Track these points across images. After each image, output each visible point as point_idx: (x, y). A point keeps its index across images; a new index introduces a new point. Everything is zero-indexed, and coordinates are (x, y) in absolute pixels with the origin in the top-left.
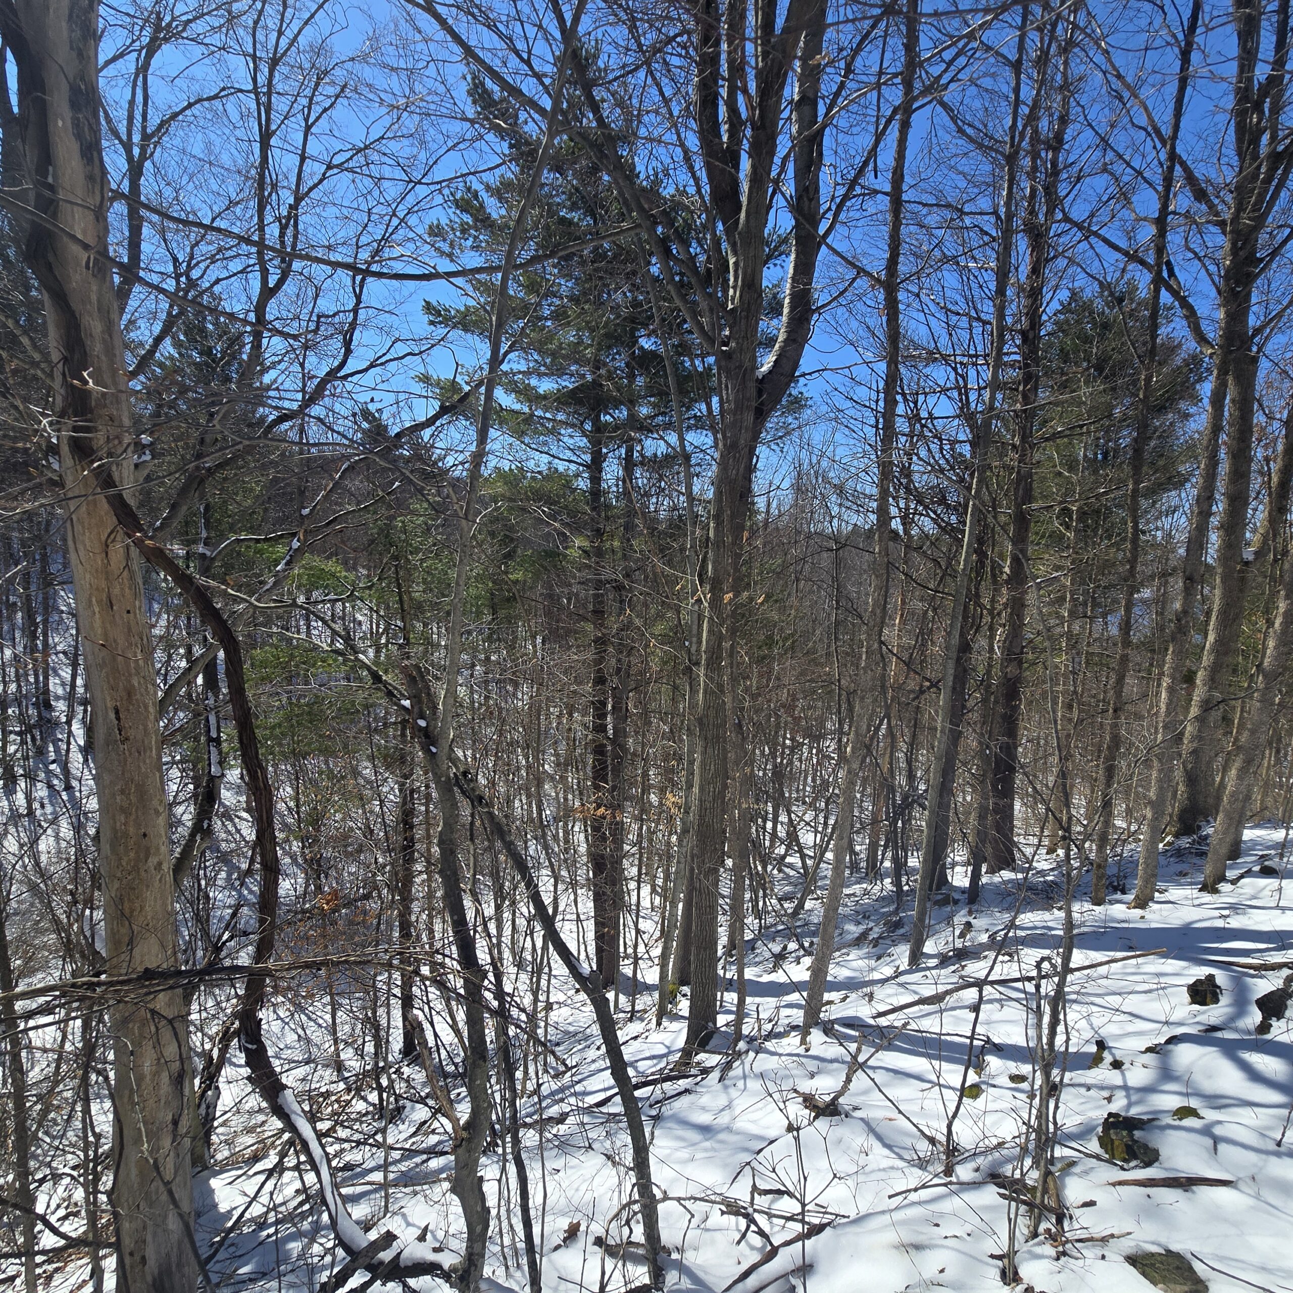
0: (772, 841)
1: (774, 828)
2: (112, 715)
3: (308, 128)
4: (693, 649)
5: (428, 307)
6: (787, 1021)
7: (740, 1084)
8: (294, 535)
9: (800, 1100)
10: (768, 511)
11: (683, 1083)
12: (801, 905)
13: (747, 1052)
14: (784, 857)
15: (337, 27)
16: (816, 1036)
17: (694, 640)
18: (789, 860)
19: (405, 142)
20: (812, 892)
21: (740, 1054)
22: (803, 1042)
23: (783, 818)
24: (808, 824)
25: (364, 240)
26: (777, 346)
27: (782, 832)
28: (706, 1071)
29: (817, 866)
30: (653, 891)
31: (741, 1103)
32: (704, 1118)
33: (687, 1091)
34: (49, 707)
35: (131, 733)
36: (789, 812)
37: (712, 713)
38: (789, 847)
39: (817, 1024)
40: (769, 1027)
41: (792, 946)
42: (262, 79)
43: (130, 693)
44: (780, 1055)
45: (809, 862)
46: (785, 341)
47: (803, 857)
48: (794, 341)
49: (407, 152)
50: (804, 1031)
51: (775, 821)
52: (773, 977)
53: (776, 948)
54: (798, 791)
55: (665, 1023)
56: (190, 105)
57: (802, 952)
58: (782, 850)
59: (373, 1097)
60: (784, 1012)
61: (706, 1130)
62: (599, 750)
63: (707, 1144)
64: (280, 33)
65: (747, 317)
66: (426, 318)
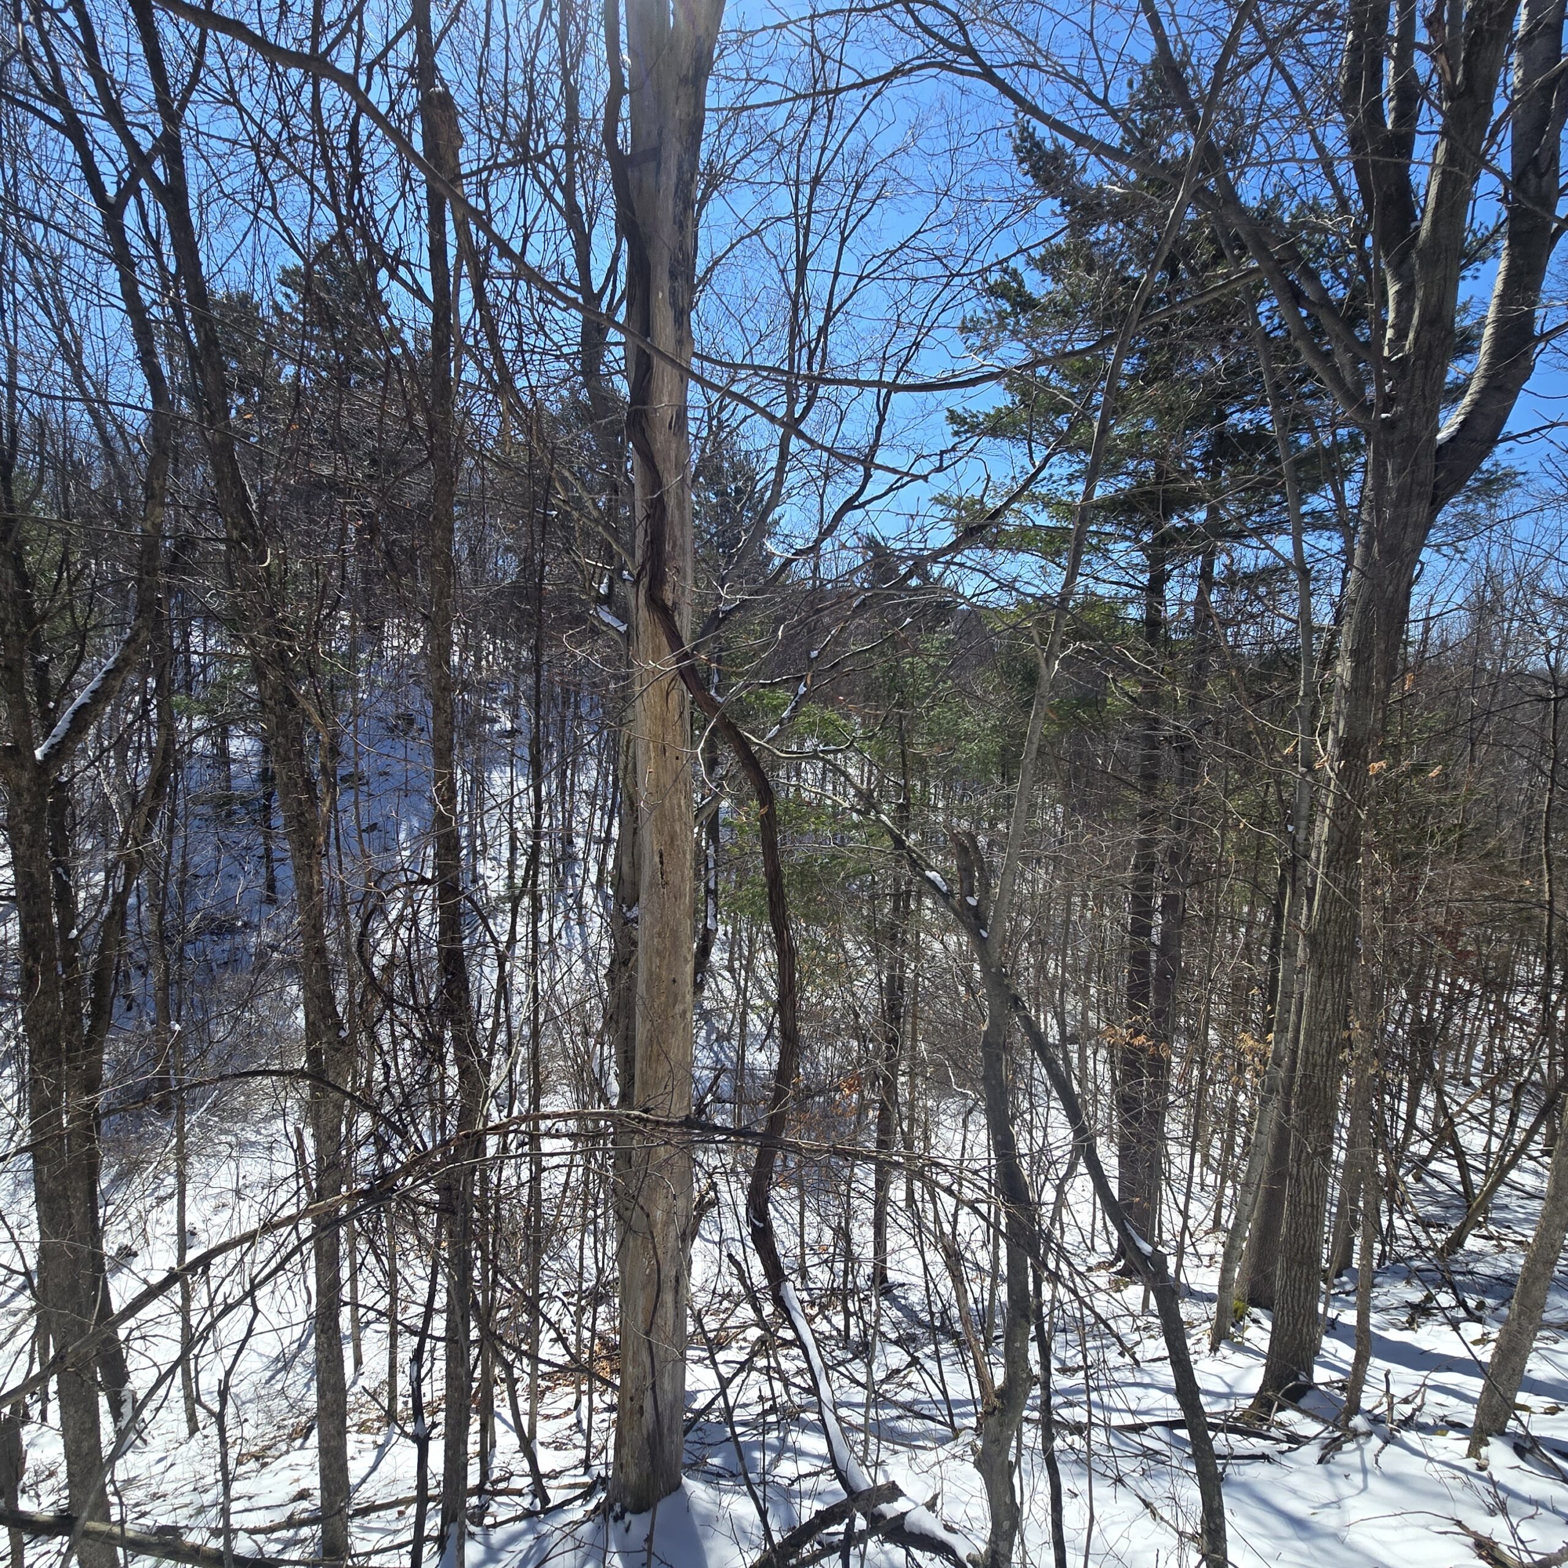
0: (1407, 1132)
1: (1411, 1114)
2: (657, 859)
3: (844, 240)
4: (1301, 837)
5: (953, 417)
6: (1440, 1412)
7: (1357, 1479)
8: (801, 679)
9: (1470, 1541)
10: (1424, 641)
11: (1257, 1445)
12: (1457, 1241)
13: (1369, 1434)
14: (1426, 1160)
15: (884, 125)
16: (1498, 1454)
17: (1303, 823)
18: (1434, 1166)
19: (943, 230)
20: (1480, 1225)
21: (1355, 1434)
22: (1473, 1452)
23: (1429, 1100)
24: (1474, 1117)
25: (891, 350)
26: (1467, 400)
27: (1423, 1120)
28: (1296, 1440)
29: (1493, 1188)
30: (1205, 1163)
31: (1358, 1508)
32: (1298, 1508)
33: (1264, 1457)
34: (571, 843)
35: (671, 878)
36: (1441, 1093)
37: (1333, 929)
38: (1436, 1146)
39: (1501, 1433)
40: (1407, 1410)
41: (1445, 1299)
42: (803, 202)
43: (673, 838)
44: (1431, 1460)
45: (1476, 1179)
46: (1482, 391)
47: (1464, 1167)
48: (1499, 388)
49: (944, 241)
50: (1478, 1437)
51: (1414, 1102)
52: (1407, 1337)
53: (1416, 1296)
54: (1455, 1062)
55: (1224, 1350)
56: (732, 246)
57: (1462, 1313)
58: (1424, 1149)
59: (839, 1321)
60: (1433, 1397)
61: (1298, 1524)
62: (1139, 959)
63: (1302, 1546)
64: (823, 149)
65: (1426, 367)
66: (950, 429)
